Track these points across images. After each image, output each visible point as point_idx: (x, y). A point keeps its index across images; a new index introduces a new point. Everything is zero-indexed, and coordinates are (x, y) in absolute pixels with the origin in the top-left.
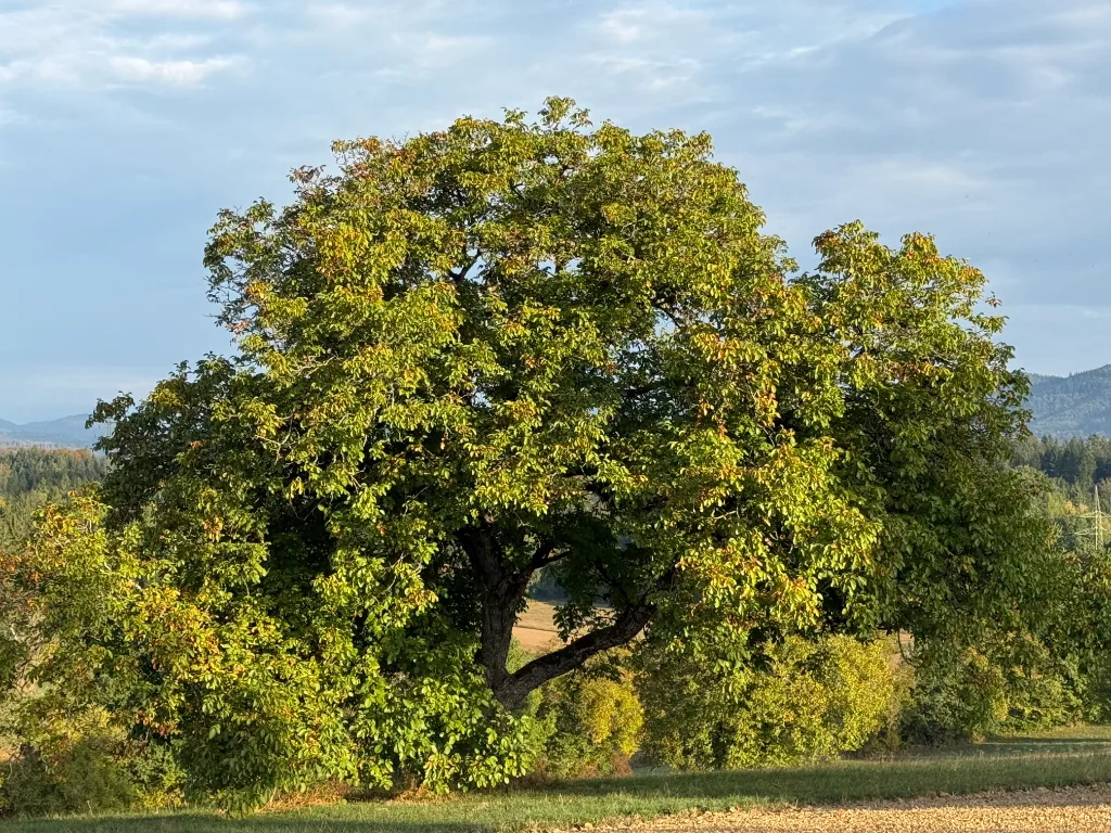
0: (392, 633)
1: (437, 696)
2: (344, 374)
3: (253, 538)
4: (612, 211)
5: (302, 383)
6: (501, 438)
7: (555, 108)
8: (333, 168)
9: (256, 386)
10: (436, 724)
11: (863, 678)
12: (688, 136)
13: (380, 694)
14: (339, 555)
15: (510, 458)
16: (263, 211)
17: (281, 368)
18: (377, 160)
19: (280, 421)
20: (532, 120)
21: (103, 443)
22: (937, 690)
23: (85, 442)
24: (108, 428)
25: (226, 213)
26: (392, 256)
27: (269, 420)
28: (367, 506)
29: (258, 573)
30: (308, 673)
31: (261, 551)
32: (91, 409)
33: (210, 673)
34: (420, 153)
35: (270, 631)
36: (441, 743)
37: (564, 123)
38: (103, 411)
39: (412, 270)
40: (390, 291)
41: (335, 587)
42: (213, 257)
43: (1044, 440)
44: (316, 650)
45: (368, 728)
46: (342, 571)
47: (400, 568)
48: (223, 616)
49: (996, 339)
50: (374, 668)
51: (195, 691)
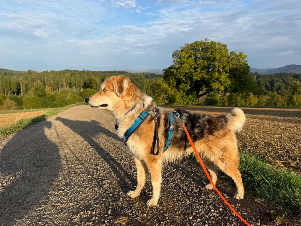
0: (186, 91)
1: (190, 96)
2: (182, 67)
3: (175, 82)
4: (209, 50)
5: (178, 68)
6: (196, 73)
7: (206, 39)
8: (184, 46)
9: (175, 68)
10: (190, 99)
11: (254, 100)
12: (218, 42)
13: (185, 96)
14: (182, 83)
15: (197, 75)
16: (178, 51)
17: (177, 66)
18: (188, 46)
19: (176, 71)
20: (203, 41)
21: (164, 73)
22: (270, 103)
23: (162, 73)
24: (164, 72)
25: (174, 51)
26: (187, 56)
27: (175, 71)
28: (184, 79)
29: (175, 85)
30: (179, 94)
31: (176, 83)
32: (163, 70)
33: (170, 93)
34: (192, 45)
35: (176, 90)
36: (190, 101)
37: (207, 41)
38: (164, 70)
39: (190, 56)
40: (187, 58)
41: (181, 86)
42: (173, 55)
43: (295, 73)
44: (180, 92)
45: (183, 99)
46: (182, 85)
47: (187, 85)
48: (172, 89)
49: (247, 63)
50: (185, 94)
51: (169, 95)
